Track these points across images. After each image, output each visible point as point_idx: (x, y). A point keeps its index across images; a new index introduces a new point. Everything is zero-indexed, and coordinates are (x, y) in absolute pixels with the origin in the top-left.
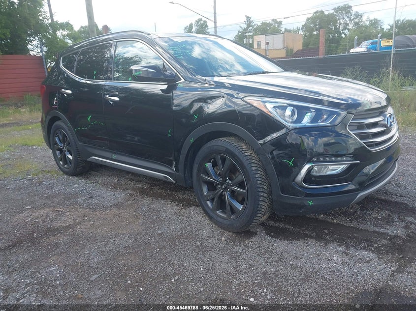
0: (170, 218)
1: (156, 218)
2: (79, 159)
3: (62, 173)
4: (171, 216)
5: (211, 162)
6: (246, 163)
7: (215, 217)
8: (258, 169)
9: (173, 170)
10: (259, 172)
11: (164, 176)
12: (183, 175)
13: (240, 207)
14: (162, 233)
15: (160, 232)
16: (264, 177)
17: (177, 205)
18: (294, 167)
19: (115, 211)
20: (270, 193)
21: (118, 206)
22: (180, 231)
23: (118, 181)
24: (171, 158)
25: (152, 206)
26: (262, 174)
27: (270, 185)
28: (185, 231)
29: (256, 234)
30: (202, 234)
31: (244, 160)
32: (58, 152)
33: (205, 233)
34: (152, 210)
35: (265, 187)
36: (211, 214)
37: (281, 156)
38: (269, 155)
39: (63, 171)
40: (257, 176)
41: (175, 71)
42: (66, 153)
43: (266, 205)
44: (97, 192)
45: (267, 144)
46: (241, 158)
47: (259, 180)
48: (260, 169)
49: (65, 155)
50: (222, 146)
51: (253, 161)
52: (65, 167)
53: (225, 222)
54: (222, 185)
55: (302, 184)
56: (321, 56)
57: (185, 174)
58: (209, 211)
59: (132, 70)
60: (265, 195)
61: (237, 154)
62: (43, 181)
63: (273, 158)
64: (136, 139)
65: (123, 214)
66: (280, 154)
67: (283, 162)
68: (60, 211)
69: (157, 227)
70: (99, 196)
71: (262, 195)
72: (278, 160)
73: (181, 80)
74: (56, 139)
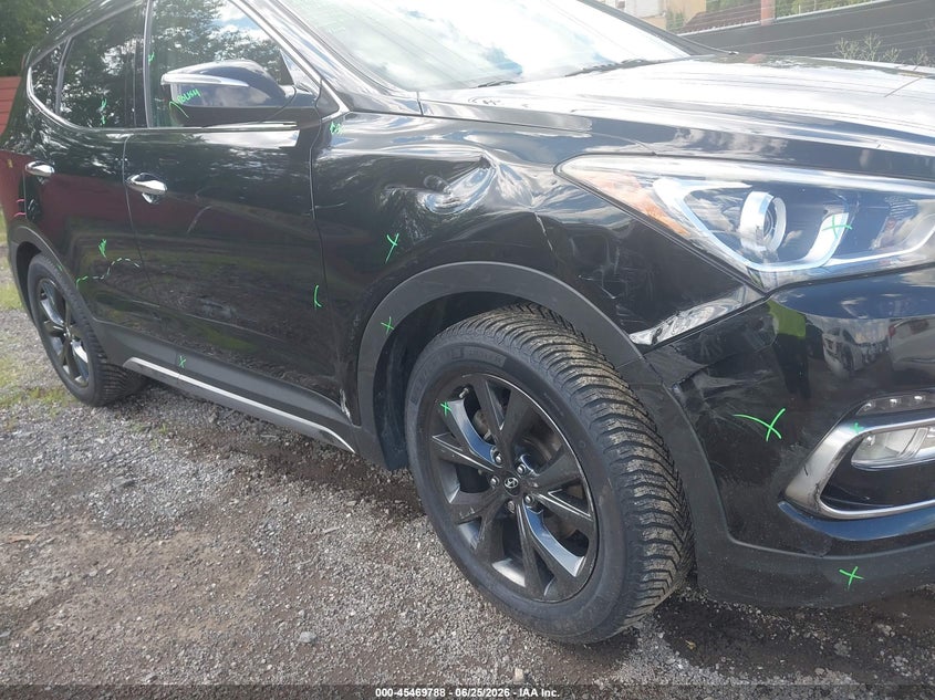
0: (346, 568)
1: (304, 569)
2: (104, 361)
3: (70, 397)
4: (348, 561)
5: (459, 399)
6: (585, 417)
7: (488, 581)
8: (635, 437)
9: (344, 414)
10: (639, 451)
11: (321, 431)
12: (375, 436)
13: (573, 564)
14: (313, 643)
15: (306, 636)
16: (657, 469)
17: (375, 512)
18: (786, 442)
19: (185, 538)
20: (683, 521)
21: (196, 516)
22: (372, 632)
23: (216, 420)
24: (332, 378)
25: (298, 517)
26: (651, 454)
27: (680, 496)
28: (390, 630)
29: (634, 644)
30: (446, 647)
31: (576, 405)
32: (55, 341)
33: (456, 639)
34: (295, 533)
35: (664, 506)
36: (475, 568)
37: (727, 399)
38: (677, 390)
39: (75, 394)
40: (633, 466)
41: (318, 79)
42: (73, 343)
43: (670, 565)
44: (152, 461)
45: (668, 350)
46: (565, 397)
47: (642, 484)
48: (643, 439)
49: (70, 349)
50: (492, 349)
51: (613, 408)
52: (76, 382)
53: (523, 603)
54: (503, 481)
55: (816, 505)
56: (765, 20)
57: (379, 429)
58: (468, 560)
59: (168, 86)
60: (666, 534)
61: (549, 380)
62: (15, 428)
63: (693, 404)
64: (227, 311)
65: (207, 550)
66: (722, 389)
67: (739, 421)
68: (27, 541)
69: (301, 613)
70: (153, 478)
71: (653, 536)
72: (715, 415)
73: (337, 108)
74: (44, 305)
